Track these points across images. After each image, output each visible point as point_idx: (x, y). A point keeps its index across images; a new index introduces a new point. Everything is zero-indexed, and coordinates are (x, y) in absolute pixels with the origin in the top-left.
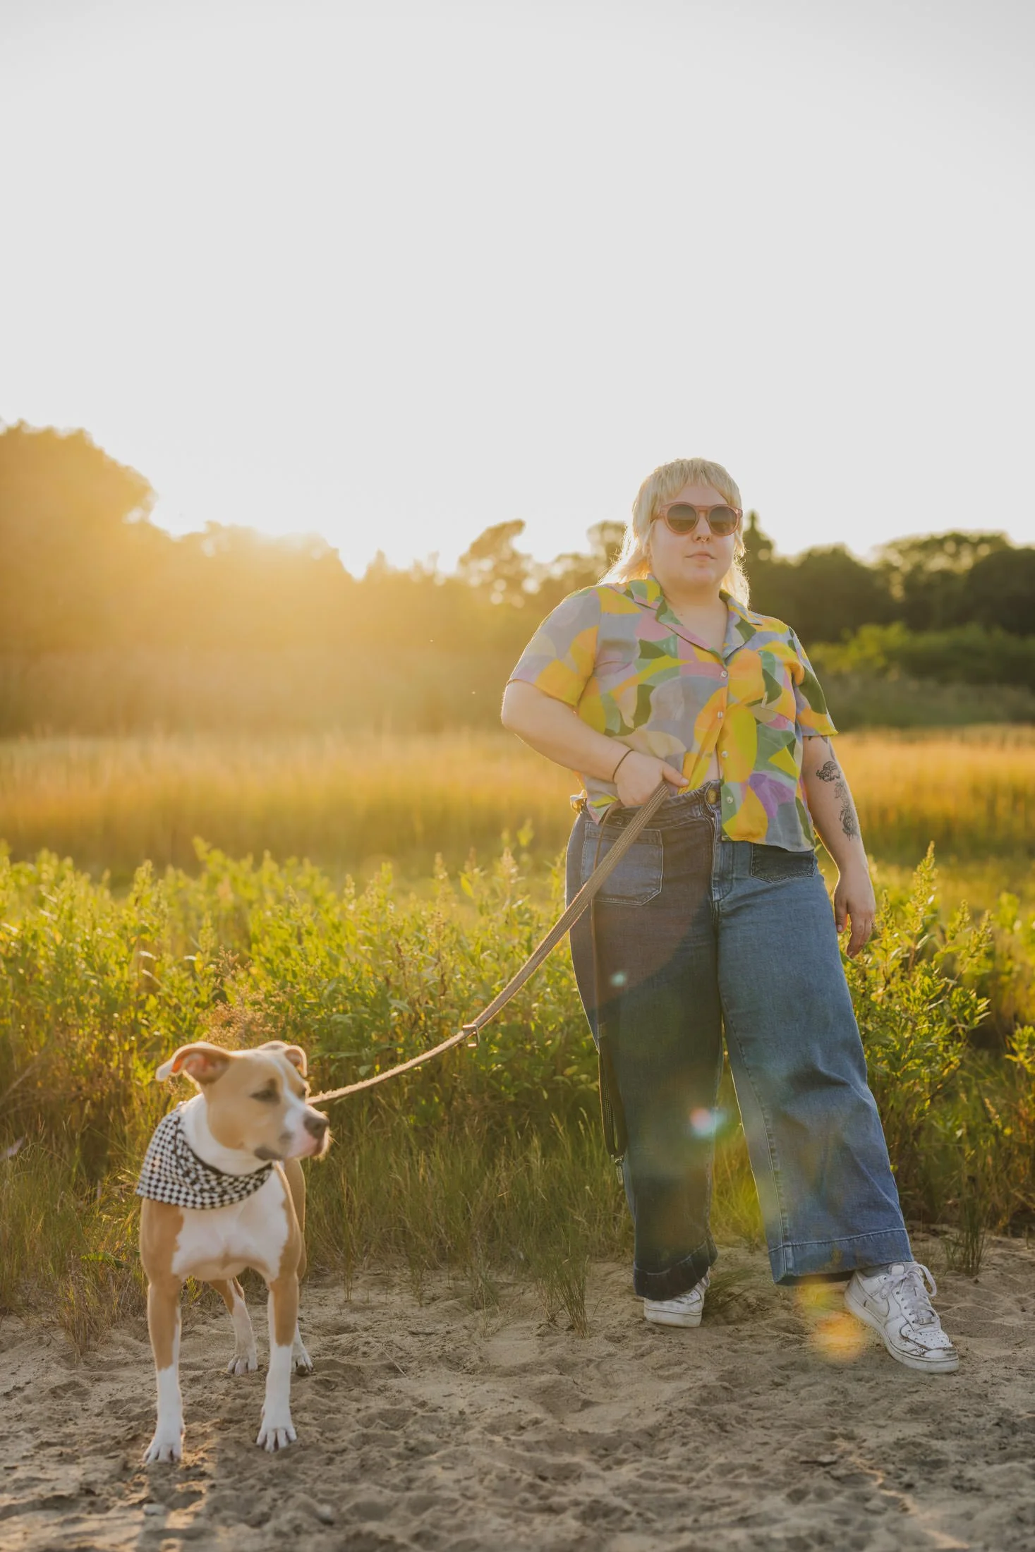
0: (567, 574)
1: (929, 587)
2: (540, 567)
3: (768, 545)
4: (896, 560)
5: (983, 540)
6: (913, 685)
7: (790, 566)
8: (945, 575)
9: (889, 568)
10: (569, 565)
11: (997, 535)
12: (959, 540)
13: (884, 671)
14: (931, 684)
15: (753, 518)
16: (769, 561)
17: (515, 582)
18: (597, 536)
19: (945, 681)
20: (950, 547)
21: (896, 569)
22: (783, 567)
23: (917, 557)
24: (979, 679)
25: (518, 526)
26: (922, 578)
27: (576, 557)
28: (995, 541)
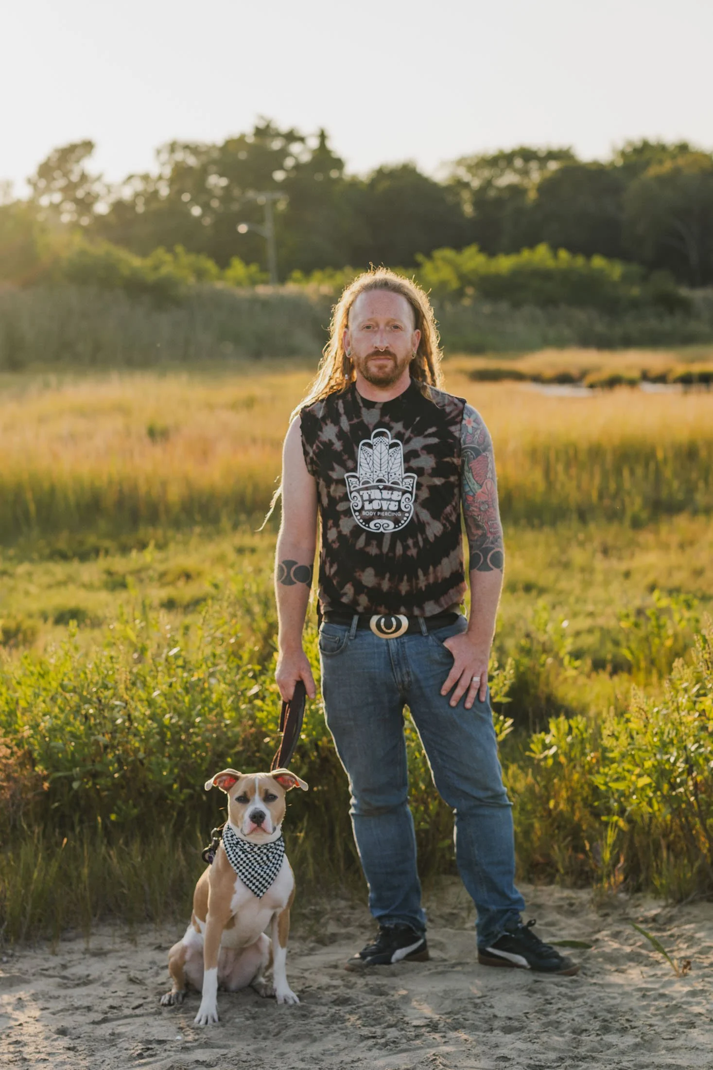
0: (137, 195)
1: (499, 202)
2: (109, 189)
3: (338, 164)
4: (466, 177)
5: (552, 155)
6: (487, 308)
7: (361, 182)
8: (516, 191)
9: (461, 185)
10: (138, 186)
11: (565, 148)
12: (527, 155)
13: (460, 294)
14: (504, 306)
15: (323, 136)
16: (340, 180)
17: (85, 205)
18: (165, 156)
19: (516, 305)
20: (518, 163)
21: (466, 185)
22: (354, 184)
23: (486, 173)
24: (547, 302)
25: (88, 146)
26: (492, 193)
27: (146, 178)
28: (562, 155)
